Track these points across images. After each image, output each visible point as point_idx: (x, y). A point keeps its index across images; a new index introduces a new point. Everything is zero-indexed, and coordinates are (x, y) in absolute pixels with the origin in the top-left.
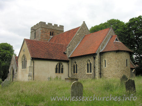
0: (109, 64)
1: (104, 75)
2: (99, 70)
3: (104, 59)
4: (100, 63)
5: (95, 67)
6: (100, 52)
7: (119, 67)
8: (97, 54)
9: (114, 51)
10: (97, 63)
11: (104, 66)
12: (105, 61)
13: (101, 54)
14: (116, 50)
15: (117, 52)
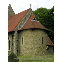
0: (25, 41)
1: (21, 52)
2: (16, 47)
3: (21, 37)
4: (18, 41)
5: (13, 45)
6: (18, 30)
7: (35, 45)
8: (15, 32)
9: (30, 29)
10: (15, 41)
11: (21, 43)
12: (23, 38)
13: (20, 32)
14: (32, 28)
15: (33, 30)
